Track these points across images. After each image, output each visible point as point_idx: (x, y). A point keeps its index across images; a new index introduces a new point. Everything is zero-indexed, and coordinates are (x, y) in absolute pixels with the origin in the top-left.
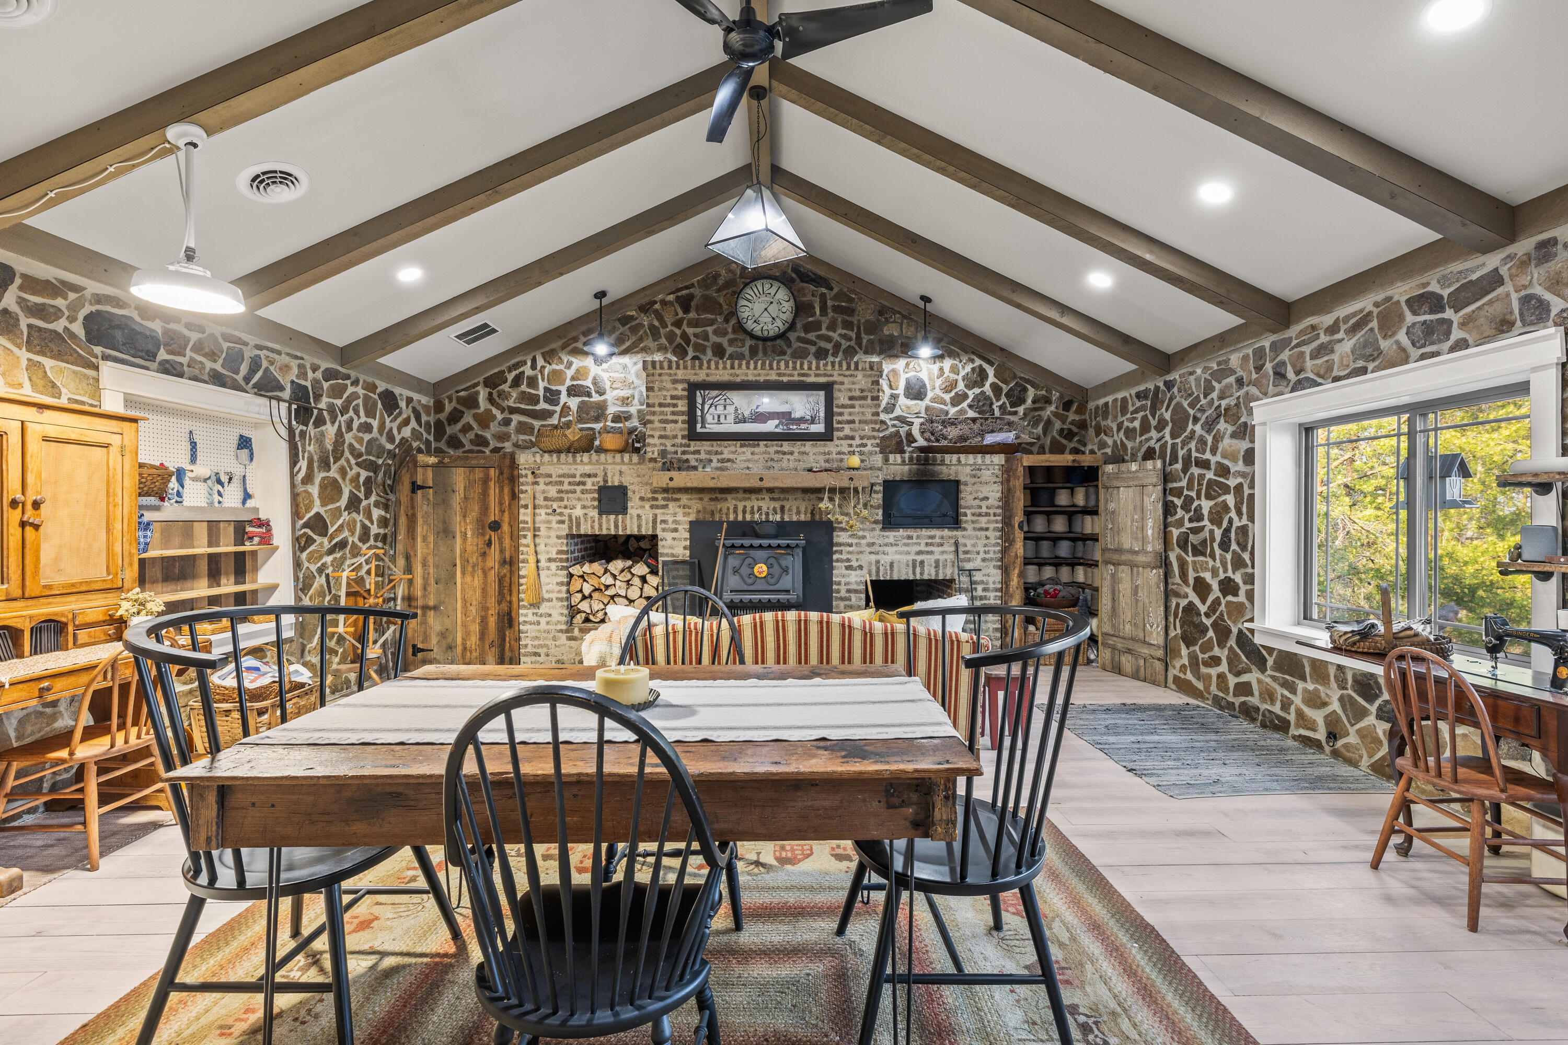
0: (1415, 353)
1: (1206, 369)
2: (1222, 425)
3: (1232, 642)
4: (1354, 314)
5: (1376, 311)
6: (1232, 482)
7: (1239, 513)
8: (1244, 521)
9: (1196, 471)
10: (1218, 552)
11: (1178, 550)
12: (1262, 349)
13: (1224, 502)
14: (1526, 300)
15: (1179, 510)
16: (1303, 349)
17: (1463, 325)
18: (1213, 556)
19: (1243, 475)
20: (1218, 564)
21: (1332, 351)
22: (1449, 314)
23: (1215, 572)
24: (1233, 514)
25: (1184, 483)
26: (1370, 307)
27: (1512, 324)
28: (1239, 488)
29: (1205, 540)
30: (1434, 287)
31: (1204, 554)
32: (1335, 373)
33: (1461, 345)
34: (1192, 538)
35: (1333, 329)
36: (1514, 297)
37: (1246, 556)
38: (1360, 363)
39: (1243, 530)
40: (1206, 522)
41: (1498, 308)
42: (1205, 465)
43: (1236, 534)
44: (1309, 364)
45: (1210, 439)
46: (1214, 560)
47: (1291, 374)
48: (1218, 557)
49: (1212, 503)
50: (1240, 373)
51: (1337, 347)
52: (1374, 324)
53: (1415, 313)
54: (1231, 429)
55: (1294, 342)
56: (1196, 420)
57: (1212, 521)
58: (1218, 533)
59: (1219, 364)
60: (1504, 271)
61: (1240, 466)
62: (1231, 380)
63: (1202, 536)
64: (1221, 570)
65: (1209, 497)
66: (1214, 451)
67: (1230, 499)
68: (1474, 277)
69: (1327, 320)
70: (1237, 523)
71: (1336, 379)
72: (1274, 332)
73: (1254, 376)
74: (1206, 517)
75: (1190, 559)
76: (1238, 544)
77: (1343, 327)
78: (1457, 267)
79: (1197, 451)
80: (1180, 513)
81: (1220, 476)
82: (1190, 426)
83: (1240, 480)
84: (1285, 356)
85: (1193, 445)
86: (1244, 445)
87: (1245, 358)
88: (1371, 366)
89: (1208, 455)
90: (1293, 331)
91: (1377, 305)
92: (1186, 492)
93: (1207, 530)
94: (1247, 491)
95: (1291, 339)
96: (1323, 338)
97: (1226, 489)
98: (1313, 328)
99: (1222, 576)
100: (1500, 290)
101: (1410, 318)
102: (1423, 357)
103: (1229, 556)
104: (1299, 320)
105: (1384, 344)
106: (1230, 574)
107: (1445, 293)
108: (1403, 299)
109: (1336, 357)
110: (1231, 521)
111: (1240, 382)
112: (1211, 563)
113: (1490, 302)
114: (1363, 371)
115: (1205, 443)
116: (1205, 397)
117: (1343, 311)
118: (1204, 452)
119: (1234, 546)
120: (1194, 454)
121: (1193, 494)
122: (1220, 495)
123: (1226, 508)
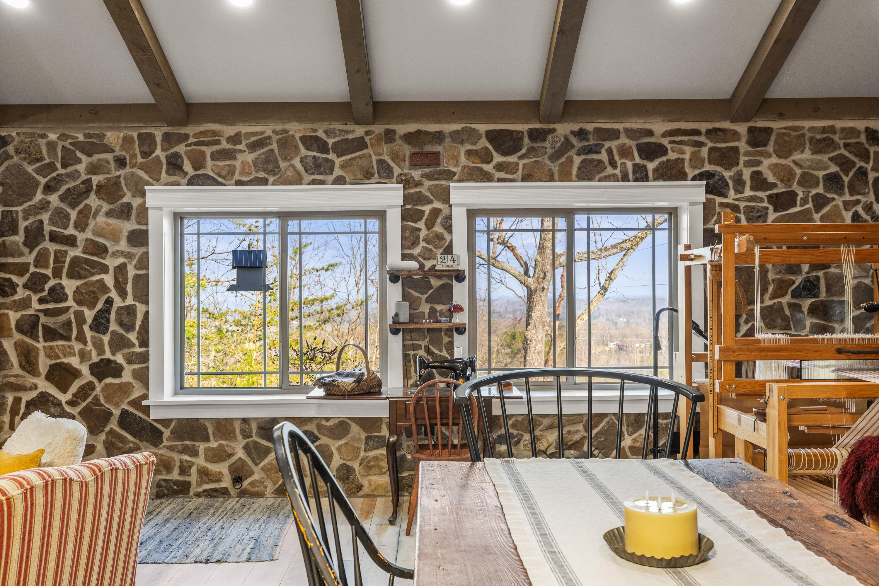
0: (308, 178)
1: (63, 137)
2: (93, 201)
3: (113, 425)
4: (256, 134)
5: (275, 138)
6: (112, 262)
7: (123, 294)
8: (130, 301)
9: (52, 247)
10: (89, 334)
11: (17, 336)
12: (151, 136)
13: (101, 281)
14: (381, 162)
15: (20, 290)
16: (204, 148)
17: (343, 167)
18: (81, 338)
19: (129, 256)
20: (90, 346)
21: (235, 158)
22: (332, 156)
23: (83, 356)
24: (113, 294)
25: (30, 258)
26: (269, 133)
27: (372, 175)
28: (121, 269)
29: (68, 324)
30: (321, 134)
31: (68, 338)
32: (237, 177)
33: (340, 181)
34: (43, 319)
35: (235, 139)
36: (374, 158)
37: (133, 337)
38: (262, 175)
39: (130, 311)
40: (70, 302)
41: (363, 163)
42: (71, 241)
43: (117, 313)
44: (209, 163)
45: (73, 214)
46: (85, 343)
47: (188, 167)
48: (89, 339)
49: (79, 282)
50: (119, 152)
51: (239, 156)
52: (274, 146)
53: (308, 148)
54: (106, 207)
55: (191, 140)
56: (49, 189)
57: (79, 303)
58: (89, 315)
59: (86, 136)
60: (367, 139)
61: (123, 245)
62: (108, 156)
63: (63, 318)
64: (94, 353)
65: (71, 275)
66: (81, 226)
67: (109, 280)
68: (350, 137)
69: (230, 131)
70: (118, 302)
71: (239, 183)
72: (170, 124)
73: (140, 160)
74: (70, 297)
75: (41, 345)
76: (121, 324)
77: (244, 142)
78: (338, 126)
79: (52, 222)
80: (21, 293)
81: (92, 254)
82: (39, 196)
83: (121, 260)
84: (181, 149)
85: (45, 217)
86: (130, 226)
87: (127, 141)
88: (271, 179)
89: (71, 231)
90: (191, 130)
91: (275, 132)
92: (32, 269)
93: (71, 311)
94: (132, 272)
95: (187, 136)
96: (224, 145)
97: (105, 269)
98: (215, 133)
99: (95, 358)
100: (365, 151)
101: (303, 151)
102: (314, 182)
103: (106, 339)
104: (199, 122)
105: (283, 165)
106: (108, 355)
107: (331, 141)
108: (298, 135)
109: (238, 164)
110: (109, 302)
111: (121, 162)
112: (77, 346)
113: (360, 157)
114: (265, 182)
115: (67, 217)
116: (64, 166)
117: (245, 128)
118: (66, 227)
119: (113, 327)
120: (47, 228)
121: (49, 272)
122: (93, 274)
123: (104, 289)
